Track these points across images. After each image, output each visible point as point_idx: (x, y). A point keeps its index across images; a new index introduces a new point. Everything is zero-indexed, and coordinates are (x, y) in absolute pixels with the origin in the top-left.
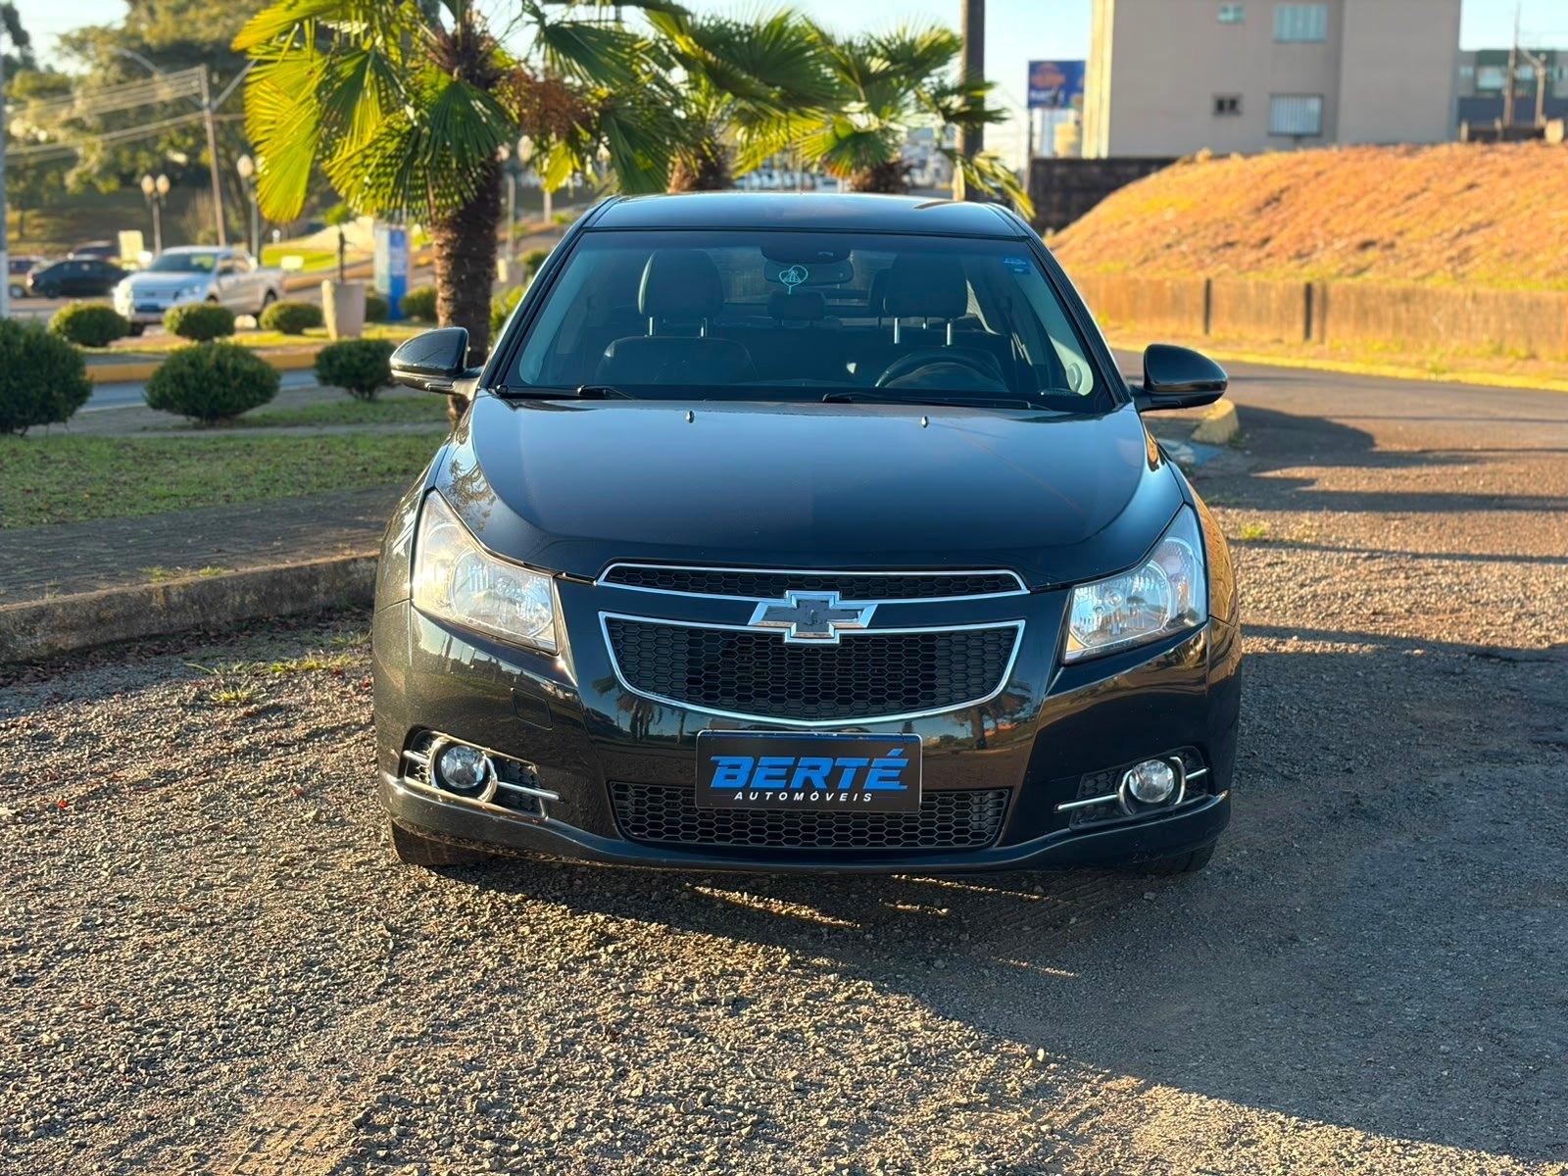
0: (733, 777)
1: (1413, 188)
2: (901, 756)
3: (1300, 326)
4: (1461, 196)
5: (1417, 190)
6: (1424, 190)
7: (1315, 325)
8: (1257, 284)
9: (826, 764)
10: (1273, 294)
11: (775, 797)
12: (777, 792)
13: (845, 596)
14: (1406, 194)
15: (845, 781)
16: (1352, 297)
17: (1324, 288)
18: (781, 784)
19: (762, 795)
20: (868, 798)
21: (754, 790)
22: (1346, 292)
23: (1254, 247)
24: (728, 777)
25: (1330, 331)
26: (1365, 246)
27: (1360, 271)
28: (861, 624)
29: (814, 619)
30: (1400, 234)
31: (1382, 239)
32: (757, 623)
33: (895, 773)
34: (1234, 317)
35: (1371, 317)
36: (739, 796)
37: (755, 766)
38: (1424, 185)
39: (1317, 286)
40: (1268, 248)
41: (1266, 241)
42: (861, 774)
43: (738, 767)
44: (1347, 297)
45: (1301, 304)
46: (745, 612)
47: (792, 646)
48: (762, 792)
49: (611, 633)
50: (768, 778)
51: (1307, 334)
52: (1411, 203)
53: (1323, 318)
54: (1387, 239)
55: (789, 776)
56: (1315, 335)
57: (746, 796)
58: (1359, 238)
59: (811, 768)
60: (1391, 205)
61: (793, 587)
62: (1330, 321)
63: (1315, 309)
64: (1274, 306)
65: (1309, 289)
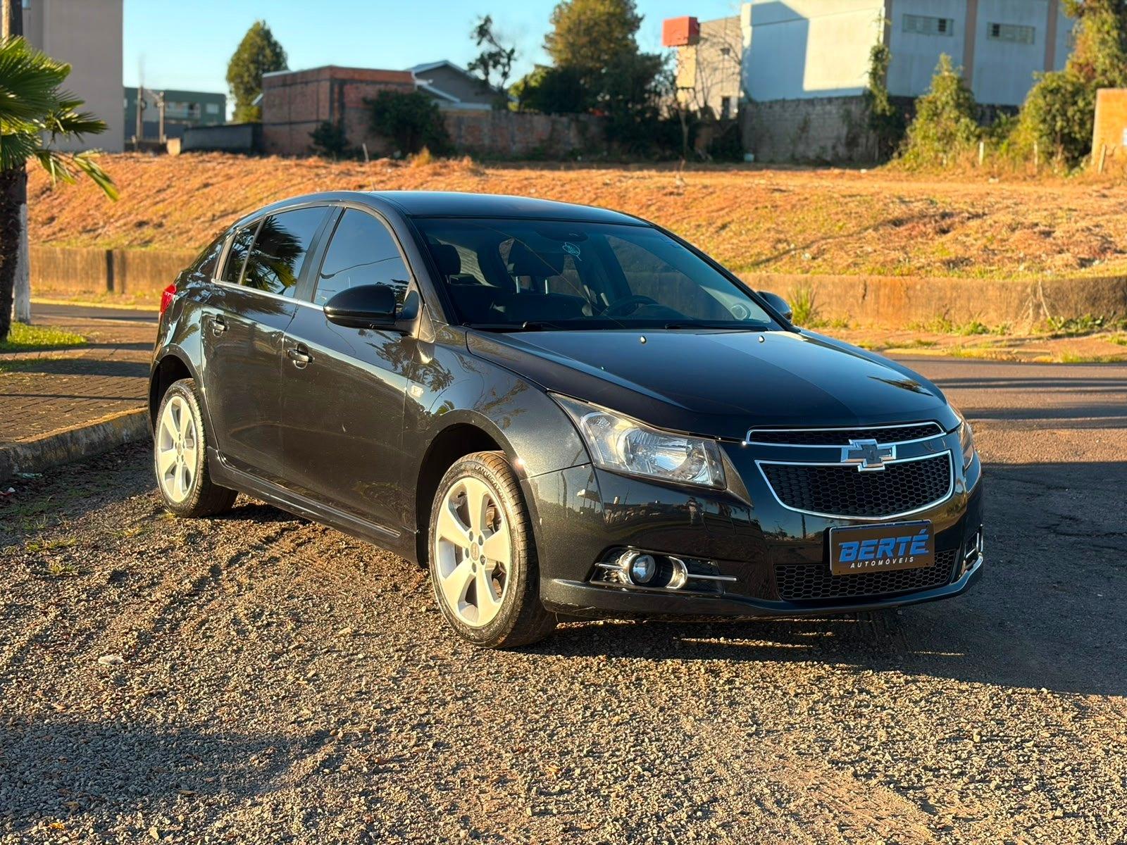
0: (850, 554)
1: (159, 185)
2: (925, 533)
3: (103, 281)
4: (201, 192)
5: (165, 186)
6: (169, 186)
7: (116, 281)
8: (63, 251)
9: (892, 541)
10: (78, 258)
11: (869, 564)
12: (870, 561)
13: (880, 441)
14: (157, 189)
15: (901, 553)
16: (147, 261)
17: (123, 254)
18: (872, 556)
19: (864, 564)
20: (911, 560)
21: (860, 561)
22: (142, 258)
23: (44, 224)
24: (847, 555)
25: (130, 285)
26: (141, 224)
27: (147, 243)
28: (893, 458)
29: (873, 457)
30: (164, 216)
31: (152, 220)
32: (845, 461)
33: (923, 544)
34: (43, 273)
35: (164, 275)
36: (853, 566)
37: (860, 547)
38: (168, 182)
39: (116, 252)
40: (56, 225)
41: (52, 219)
42: (909, 545)
43: (851, 548)
44: (143, 261)
45: (103, 265)
46: (836, 455)
47: (863, 473)
48: (863, 562)
49: (767, 474)
50: (866, 553)
51: (110, 286)
52: (162, 196)
53: (123, 275)
54: (156, 220)
55: (875, 552)
56: (117, 287)
57: (856, 565)
58: (134, 218)
59: (886, 545)
60: (148, 196)
61: (853, 438)
62: (129, 279)
63: (116, 269)
64: (79, 266)
65: (109, 254)
